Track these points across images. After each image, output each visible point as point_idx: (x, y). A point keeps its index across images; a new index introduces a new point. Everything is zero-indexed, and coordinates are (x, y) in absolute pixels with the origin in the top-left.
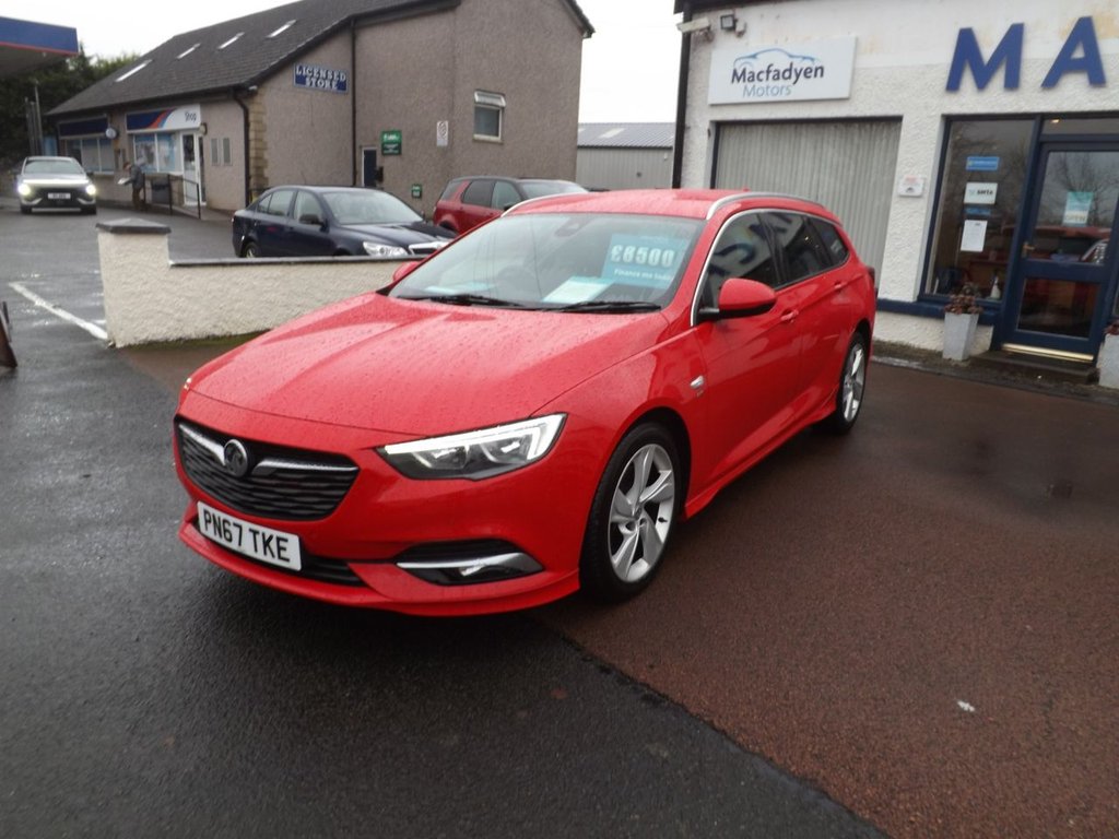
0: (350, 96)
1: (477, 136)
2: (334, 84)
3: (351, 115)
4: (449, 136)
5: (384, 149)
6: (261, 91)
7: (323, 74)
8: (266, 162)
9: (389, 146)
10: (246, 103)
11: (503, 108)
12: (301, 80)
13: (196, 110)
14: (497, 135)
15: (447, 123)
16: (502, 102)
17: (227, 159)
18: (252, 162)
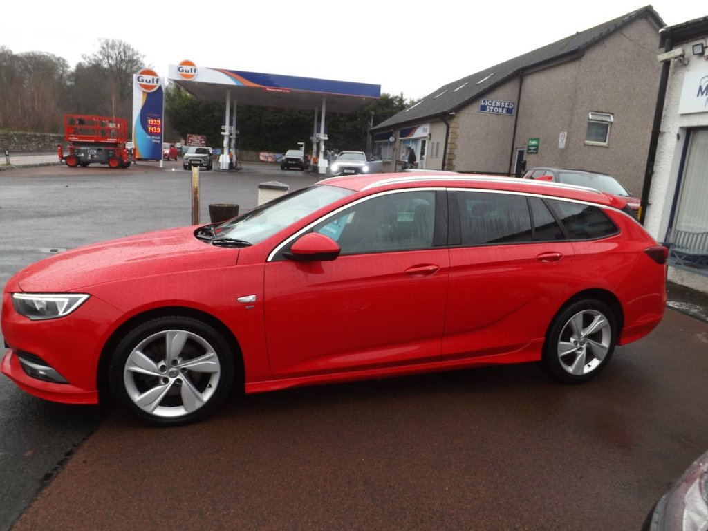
0: (515, 117)
1: (587, 142)
2: (505, 109)
3: (513, 128)
4: (566, 142)
5: (529, 149)
6: (458, 115)
7: (498, 104)
8: (455, 156)
9: (531, 148)
10: (448, 122)
11: (611, 123)
12: (483, 108)
13: (427, 127)
14: (605, 142)
15: (566, 133)
16: (612, 119)
17: (437, 155)
18: (447, 156)
